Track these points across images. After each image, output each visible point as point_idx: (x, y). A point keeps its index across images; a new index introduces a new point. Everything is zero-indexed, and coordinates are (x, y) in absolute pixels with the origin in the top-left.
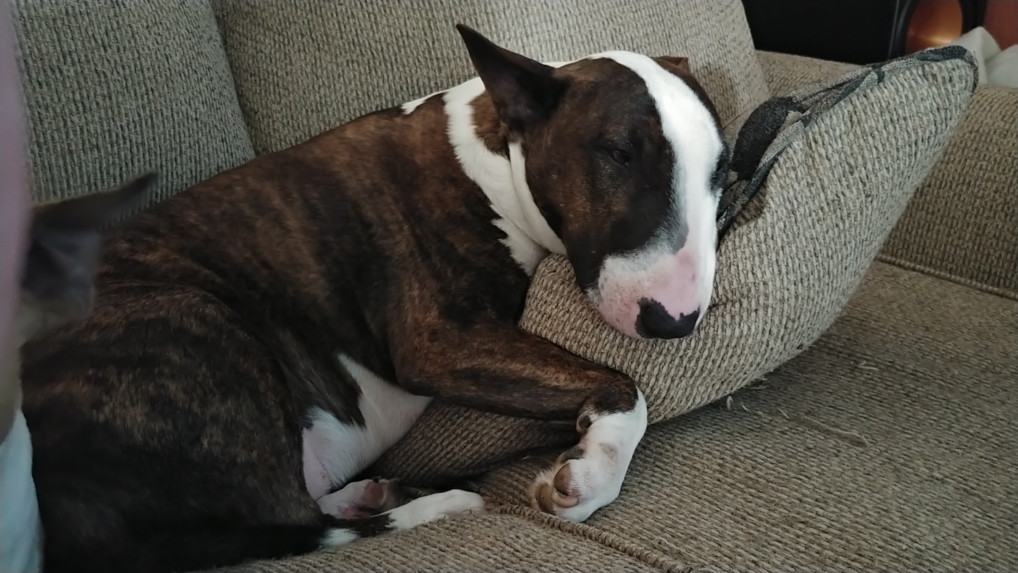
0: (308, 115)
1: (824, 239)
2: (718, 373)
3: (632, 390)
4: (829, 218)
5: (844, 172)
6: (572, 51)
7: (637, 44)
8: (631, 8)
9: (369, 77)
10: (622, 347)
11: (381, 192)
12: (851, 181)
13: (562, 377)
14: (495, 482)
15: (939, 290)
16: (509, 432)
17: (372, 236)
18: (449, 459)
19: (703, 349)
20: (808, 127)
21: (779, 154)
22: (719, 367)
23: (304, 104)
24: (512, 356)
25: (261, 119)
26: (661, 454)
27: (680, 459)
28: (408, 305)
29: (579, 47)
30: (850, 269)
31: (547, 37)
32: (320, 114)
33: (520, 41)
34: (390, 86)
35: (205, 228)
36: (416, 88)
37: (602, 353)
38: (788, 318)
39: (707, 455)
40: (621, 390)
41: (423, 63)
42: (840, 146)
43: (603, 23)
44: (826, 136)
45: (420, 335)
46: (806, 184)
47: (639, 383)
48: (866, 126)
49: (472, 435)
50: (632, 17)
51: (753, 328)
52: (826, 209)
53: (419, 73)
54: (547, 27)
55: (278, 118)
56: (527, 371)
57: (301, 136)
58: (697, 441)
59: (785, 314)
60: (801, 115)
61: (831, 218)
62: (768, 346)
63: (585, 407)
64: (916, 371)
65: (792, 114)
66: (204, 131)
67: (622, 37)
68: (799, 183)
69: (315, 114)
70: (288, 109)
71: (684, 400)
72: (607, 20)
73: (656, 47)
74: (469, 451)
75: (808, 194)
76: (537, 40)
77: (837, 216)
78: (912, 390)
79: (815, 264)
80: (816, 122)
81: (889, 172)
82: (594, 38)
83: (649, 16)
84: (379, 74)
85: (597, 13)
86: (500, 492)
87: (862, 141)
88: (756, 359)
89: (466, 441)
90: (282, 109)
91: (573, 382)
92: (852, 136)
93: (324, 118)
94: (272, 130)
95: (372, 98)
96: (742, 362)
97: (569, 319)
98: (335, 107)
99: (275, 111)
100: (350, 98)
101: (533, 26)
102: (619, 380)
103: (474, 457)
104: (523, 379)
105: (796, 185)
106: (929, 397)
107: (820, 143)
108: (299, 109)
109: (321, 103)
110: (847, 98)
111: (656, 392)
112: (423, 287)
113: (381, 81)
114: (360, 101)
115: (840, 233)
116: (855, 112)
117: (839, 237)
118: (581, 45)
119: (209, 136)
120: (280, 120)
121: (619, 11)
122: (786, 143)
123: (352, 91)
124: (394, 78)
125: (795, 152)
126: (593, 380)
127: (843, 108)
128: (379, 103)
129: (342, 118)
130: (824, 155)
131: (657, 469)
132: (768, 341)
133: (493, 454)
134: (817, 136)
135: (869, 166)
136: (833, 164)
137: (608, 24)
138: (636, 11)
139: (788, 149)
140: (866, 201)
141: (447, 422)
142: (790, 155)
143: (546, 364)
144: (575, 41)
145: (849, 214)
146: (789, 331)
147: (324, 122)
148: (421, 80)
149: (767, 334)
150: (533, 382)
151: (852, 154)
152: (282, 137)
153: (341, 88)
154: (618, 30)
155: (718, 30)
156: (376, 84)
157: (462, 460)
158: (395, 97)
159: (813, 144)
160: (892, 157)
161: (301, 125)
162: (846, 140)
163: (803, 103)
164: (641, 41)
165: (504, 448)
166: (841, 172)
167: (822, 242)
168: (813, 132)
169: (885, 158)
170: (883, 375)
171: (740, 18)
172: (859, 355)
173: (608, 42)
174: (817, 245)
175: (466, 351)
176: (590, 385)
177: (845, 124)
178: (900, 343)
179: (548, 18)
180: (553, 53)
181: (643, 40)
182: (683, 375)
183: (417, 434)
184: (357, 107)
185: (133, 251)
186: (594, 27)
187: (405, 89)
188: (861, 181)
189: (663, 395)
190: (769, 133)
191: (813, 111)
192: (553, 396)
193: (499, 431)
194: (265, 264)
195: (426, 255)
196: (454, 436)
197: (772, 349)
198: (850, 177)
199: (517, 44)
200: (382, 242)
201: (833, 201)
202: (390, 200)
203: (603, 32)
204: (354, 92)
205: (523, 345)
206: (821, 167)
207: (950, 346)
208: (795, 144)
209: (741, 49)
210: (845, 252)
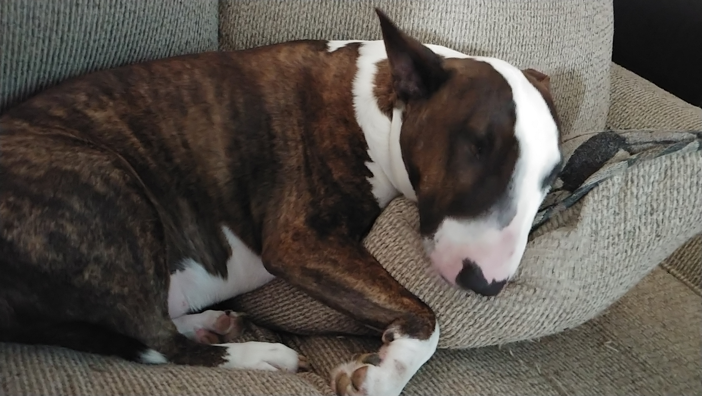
0: (266, 20)
1: (612, 260)
2: (499, 332)
3: (432, 323)
4: (622, 244)
5: (646, 212)
6: (476, 33)
7: (526, 42)
8: (531, 13)
9: (319, 6)
10: (433, 291)
11: (290, 114)
12: (649, 220)
13: (383, 297)
14: (313, 346)
15: (683, 294)
16: (333, 317)
17: (273, 145)
18: (284, 320)
19: (492, 313)
20: (630, 168)
21: (601, 181)
22: (501, 328)
23: (265, 11)
24: (351, 270)
25: (231, 13)
26: (438, 372)
27: (451, 382)
28: (285, 206)
29: (483, 32)
30: (624, 285)
31: (461, 18)
32: (275, 22)
33: (440, 14)
34: (333, 17)
35: (150, 101)
36: (352, 25)
37: (417, 289)
38: (565, 311)
39: (471, 386)
40: (423, 321)
41: (363, 8)
42: (650, 190)
43: (506, 19)
44: (642, 179)
45: (287, 232)
46: (613, 213)
47: (438, 318)
48: (676, 181)
49: (305, 310)
50: (529, 20)
51: (536, 310)
52: (622, 237)
53: (357, 15)
54: (464, 10)
55: (243, 16)
56: (357, 286)
57: (256, 34)
58: (468, 372)
59: (563, 307)
60: (629, 156)
61: (624, 245)
62: (542, 325)
63: (393, 325)
64: (646, 362)
65: (622, 153)
66: (184, 12)
67: (517, 34)
68: (608, 211)
69: (271, 22)
70: (253, 11)
71: (467, 342)
72: (510, 17)
73: (539, 48)
74: (300, 320)
75: (612, 221)
76: (453, 17)
77: (628, 244)
78: (638, 379)
79: (599, 277)
80: (638, 166)
81: (680, 222)
82: (496, 28)
83: (542, 23)
84: (328, 6)
85: (504, 11)
86: (313, 355)
87: (668, 192)
88: (530, 331)
89: (300, 313)
90: (248, 10)
91: (390, 303)
92: (662, 185)
93: (277, 26)
94: (236, 23)
95: (317, 22)
96: (519, 330)
97: (400, 254)
98: (288, 21)
99: (243, 10)
100: (301, 18)
101: (453, 6)
102: (425, 312)
103: (303, 326)
104: (354, 291)
105: (605, 212)
106: (649, 389)
107: (636, 183)
108: (261, 14)
109: (278, 14)
110: (669, 155)
111: (448, 330)
112: (299, 197)
113: (327, 11)
114: (307, 22)
115: (626, 258)
116: (671, 169)
117: (624, 260)
118: (484, 31)
119: (187, 18)
120: (245, 17)
121: (521, 13)
122: (608, 175)
123: (304, 12)
124: (338, 13)
125: (613, 185)
126: (406, 307)
127: (663, 161)
128: (321, 27)
129: (290, 30)
130: (635, 194)
131: (431, 383)
132: (543, 322)
133: (316, 328)
134: (635, 178)
135: (667, 213)
136: (640, 203)
137: (510, 21)
138: (534, 17)
139: (609, 180)
140: (655, 239)
141: (290, 294)
142: (608, 186)
143: (374, 283)
144: (481, 27)
145: (638, 246)
146: (561, 319)
147: (276, 29)
148: (357, 20)
149: (545, 317)
150: (361, 295)
151: (657, 200)
152: (242, 31)
153: (296, 8)
154: (515, 27)
155: (589, 47)
156: (323, 13)
157: (293, 324)
158: (333, 27)
159: (630, 183)
160: (688, 211)
161: (258, 26)
162: (656, 187)
163: (633, 146)
164: (530, 40)
165: (326, 327)
166: (644, 211)
167: (610, 261)
168: (632, 174)
169: (682, 210)
170: (620, 357)
171: (609, 41)
172: (608, 333)
173: (505, 34)
174: (605, 263)
175: (317, 256)
176: (402, 310)
177: (660, 174)
178: (641, 332)
179: (466, 4)
180: (461, 31)
181: (531, 40)
182: (472, 325)
183: (268, 292)
184: (304, 25)
185: (87, 105)
186: (499, 20)
187: (343, 23)
188: (657, 223)
189: (453, 334)
190: (598, 162)
191: (639, 157)
192: (371, 309)
193: (325, 314)
194: (185, 144)
195: (309, 173)
196: (292, 306)
197: (544, 328)
198: (649, 217)
199: (437, 15)
200: (279, 153)
201: (630, 232)
202: (295, 122)
203: (504, 26)
204: (305, 14)
205: (361, 264)
206: (629, 203)
207: (677, 347)
208: (615, 178)
209: (601, 64)
210: (625, 272)
